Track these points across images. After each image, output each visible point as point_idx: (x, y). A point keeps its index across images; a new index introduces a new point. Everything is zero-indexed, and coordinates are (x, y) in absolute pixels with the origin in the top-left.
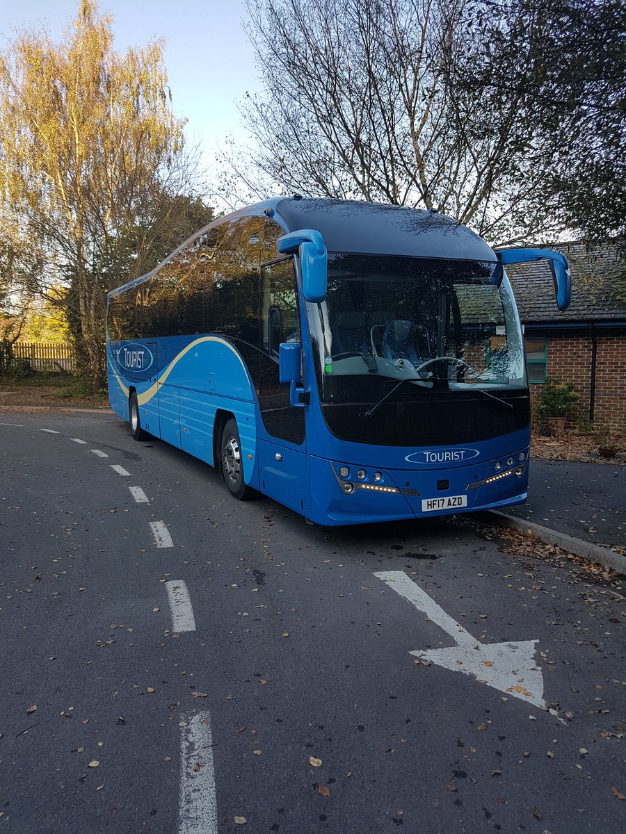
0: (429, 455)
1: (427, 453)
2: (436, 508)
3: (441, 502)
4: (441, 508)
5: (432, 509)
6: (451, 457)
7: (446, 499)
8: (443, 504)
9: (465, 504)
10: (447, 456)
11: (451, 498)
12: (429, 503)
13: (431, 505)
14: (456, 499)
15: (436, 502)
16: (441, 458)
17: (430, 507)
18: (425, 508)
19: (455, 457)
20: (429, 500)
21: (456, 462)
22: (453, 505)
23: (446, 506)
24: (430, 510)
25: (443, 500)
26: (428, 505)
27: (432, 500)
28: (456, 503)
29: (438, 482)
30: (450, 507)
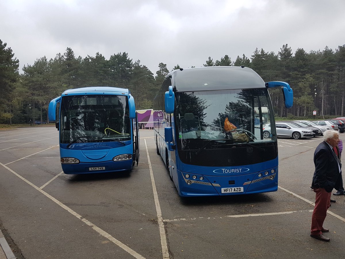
0: (224, 170)
1: (223, 169)
2: (228, 192)
3: (230, 190)
4: (230, 192)
5: (226, 192)
6: (235, 171)
7: (233, 188)
8: (232, 190)
9: (242, 190)
10: (233, 171)
11: (235, 188)
12: (225, 190)
13: (226, 190)
14: (238, 188)
15: (229, 190)
16: (230, 171)
17: (225, 191)
18: (223, 192)
19: (237, 171)
20: (225, 188)
21: (238, 173)
22: (237, 191)
23: (233, 191)
24: (225, 192)
25: (232, 189)
26: (224, 190)
27: (226, 188)
28: (238, 190)
29: (229, 181)
30: (235, 192)
